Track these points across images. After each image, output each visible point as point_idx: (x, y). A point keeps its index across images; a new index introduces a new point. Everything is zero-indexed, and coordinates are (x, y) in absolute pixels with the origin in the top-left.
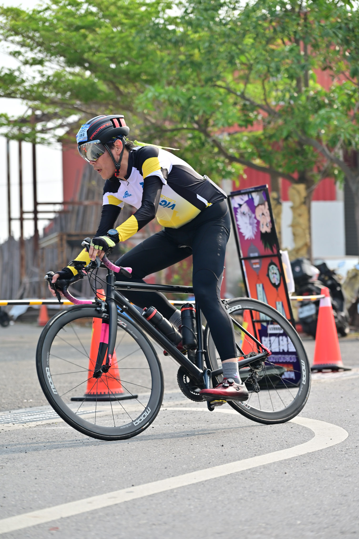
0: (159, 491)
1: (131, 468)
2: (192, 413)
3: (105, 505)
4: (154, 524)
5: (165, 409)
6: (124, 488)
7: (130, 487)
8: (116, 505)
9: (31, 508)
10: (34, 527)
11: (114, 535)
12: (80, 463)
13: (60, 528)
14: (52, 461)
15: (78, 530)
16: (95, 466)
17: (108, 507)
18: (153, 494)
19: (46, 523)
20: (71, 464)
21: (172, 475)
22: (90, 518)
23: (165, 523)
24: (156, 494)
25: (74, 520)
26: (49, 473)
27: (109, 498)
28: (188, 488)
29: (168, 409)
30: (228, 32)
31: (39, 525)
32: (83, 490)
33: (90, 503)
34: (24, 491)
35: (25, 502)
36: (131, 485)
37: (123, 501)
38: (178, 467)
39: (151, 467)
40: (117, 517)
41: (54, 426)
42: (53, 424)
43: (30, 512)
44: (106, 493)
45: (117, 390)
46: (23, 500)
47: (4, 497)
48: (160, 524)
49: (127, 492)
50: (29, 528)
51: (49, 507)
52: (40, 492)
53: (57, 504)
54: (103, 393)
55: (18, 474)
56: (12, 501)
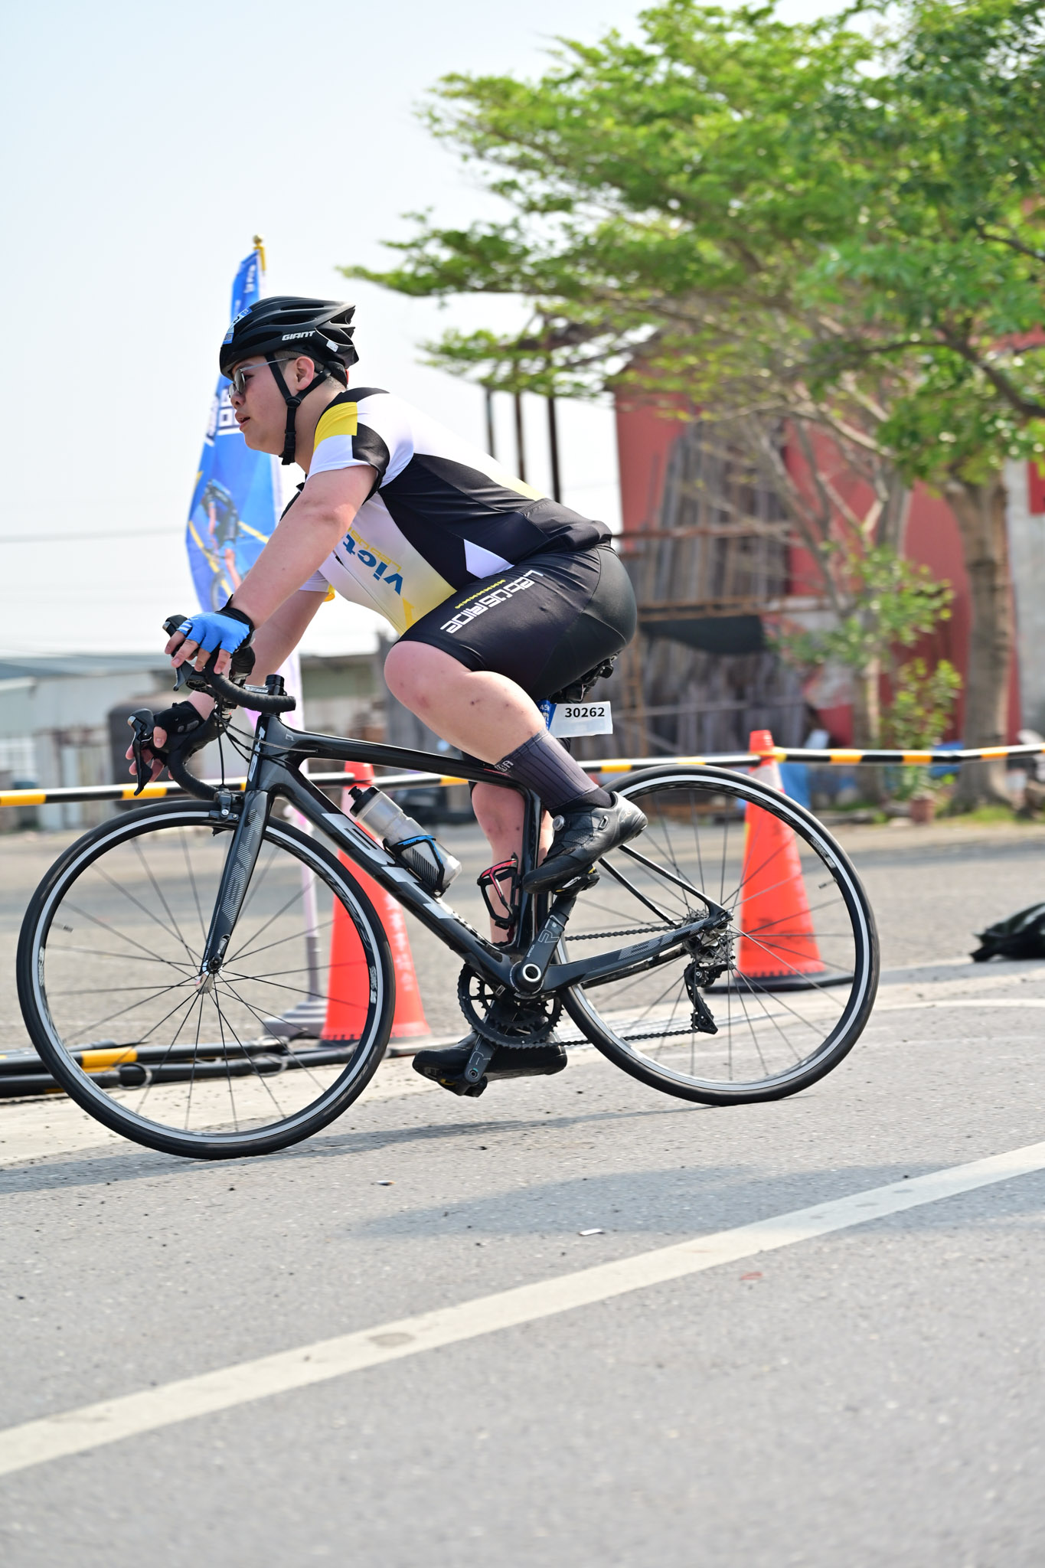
0: (971, 1188)
1: (889, 1139)
2: (997, 1010)
3: (855, 1221)
4: (981, 1260)
5: (929, 1004)
6: (885, 1183)
7: (900, 1181)
8: (879, 1219)
9: (684, 1233)
10: (703, 1272)
11: (895, 1286)
12: (766, 1131)
13: (766, 1275)
14: (699, 1128)
15: (807, 1277)
16: (805, 1138)
17: (861, 1225)
18: (959, 1195)
19: (732, 1264)
20: (746, 1134)
21: (991, 1151)
22: (826, 1250)
23: (1006, 1257)
24: (967, 1193)
25: (792, 1256)
26: (701, 1154)
27: (859, 1206)
28: (1037, 1180)
29: (940, 1004)
30: (1010, 109)
31: (712, 1268)
32: (792, 1190)
33: (818, 1217)
34: (657, 1197)
35: (667, 1219)
36: (902, 1175)
37: (893, 1211)
38: (999, 1132)
39: (935, 1136)
40: (889, 1247)
41: (680, 1052)
42: (678, 1048)
43: (684, 1241)
44: (847, 1195)
45: (810, 965)
46: (661, 1217)
47: (617, 1211)
48: (993, 1260)
49: (897, 1192)
50: (693, 1275)
51: (726, 1229)
52: (694, 1197)
53: (742, 1223)
54: (776, 974)
55: (632, 1159)
56: (636, 1218)
